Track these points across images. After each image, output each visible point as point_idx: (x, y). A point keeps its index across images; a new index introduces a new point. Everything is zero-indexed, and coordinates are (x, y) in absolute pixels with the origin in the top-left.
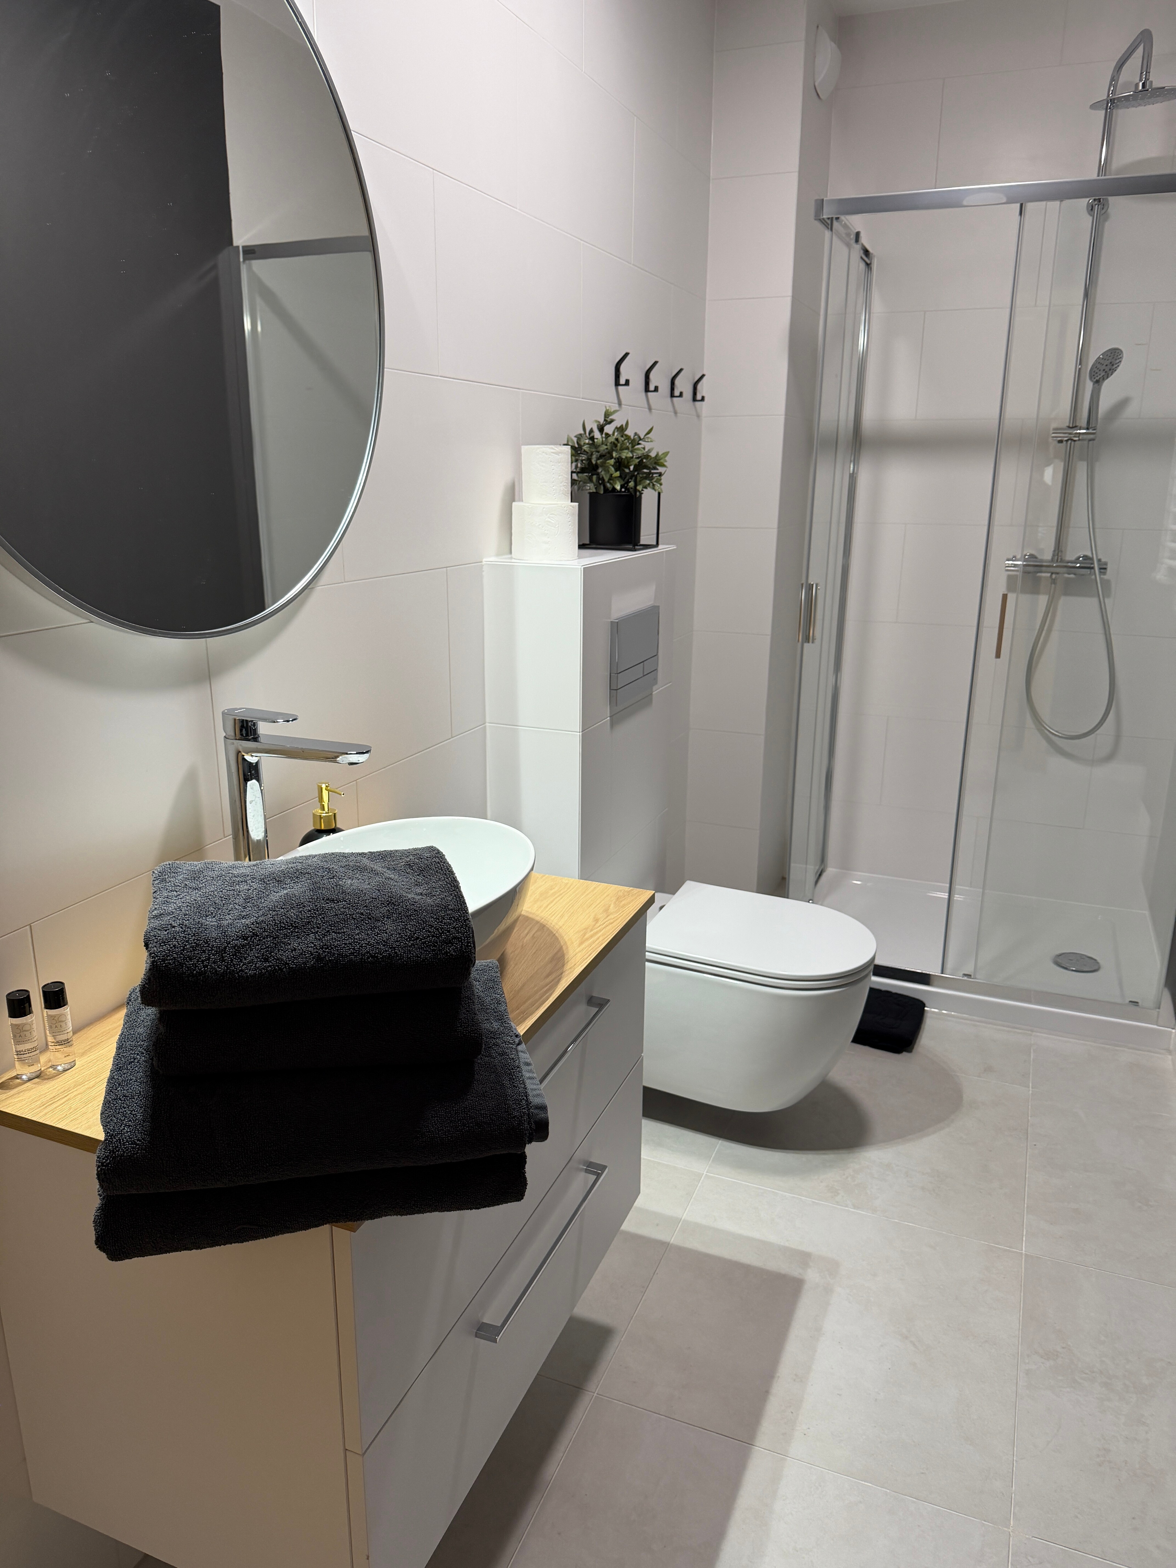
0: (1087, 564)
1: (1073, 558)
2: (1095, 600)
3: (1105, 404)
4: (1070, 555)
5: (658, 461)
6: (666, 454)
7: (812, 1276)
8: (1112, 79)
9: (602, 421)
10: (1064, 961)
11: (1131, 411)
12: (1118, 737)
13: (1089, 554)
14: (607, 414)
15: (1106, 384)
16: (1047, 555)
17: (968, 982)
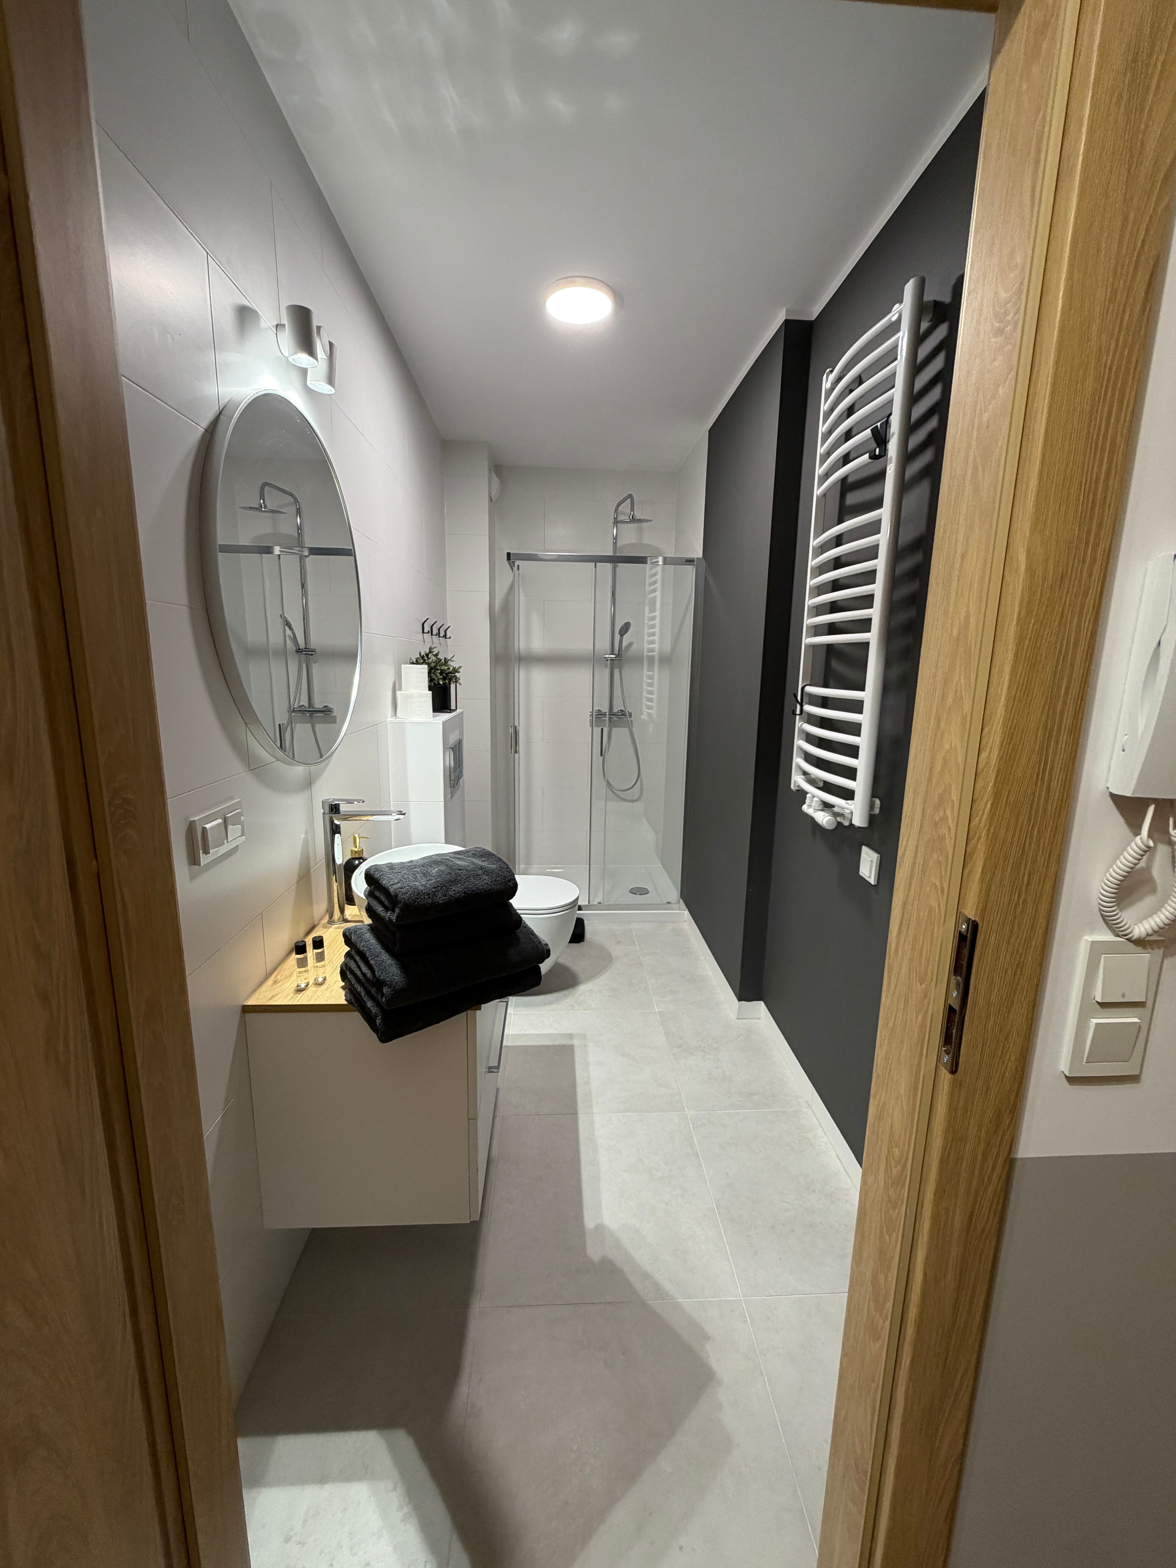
0: (623, 713)
1: (616, 711)
2: (626, 729)
3: (624, 644)
4: (615, 710)
5: (456, 670)
6: (460, 667)
7: (576, 1042)
8: (616, 510)
9: (428, 652)
10: (634, 891)
11: (634, 648)
12: (642, 789)
13: (623, 709)
14: (430, 649)
15: (625, 636)
16: (605, 709)
17: (600, 906)
